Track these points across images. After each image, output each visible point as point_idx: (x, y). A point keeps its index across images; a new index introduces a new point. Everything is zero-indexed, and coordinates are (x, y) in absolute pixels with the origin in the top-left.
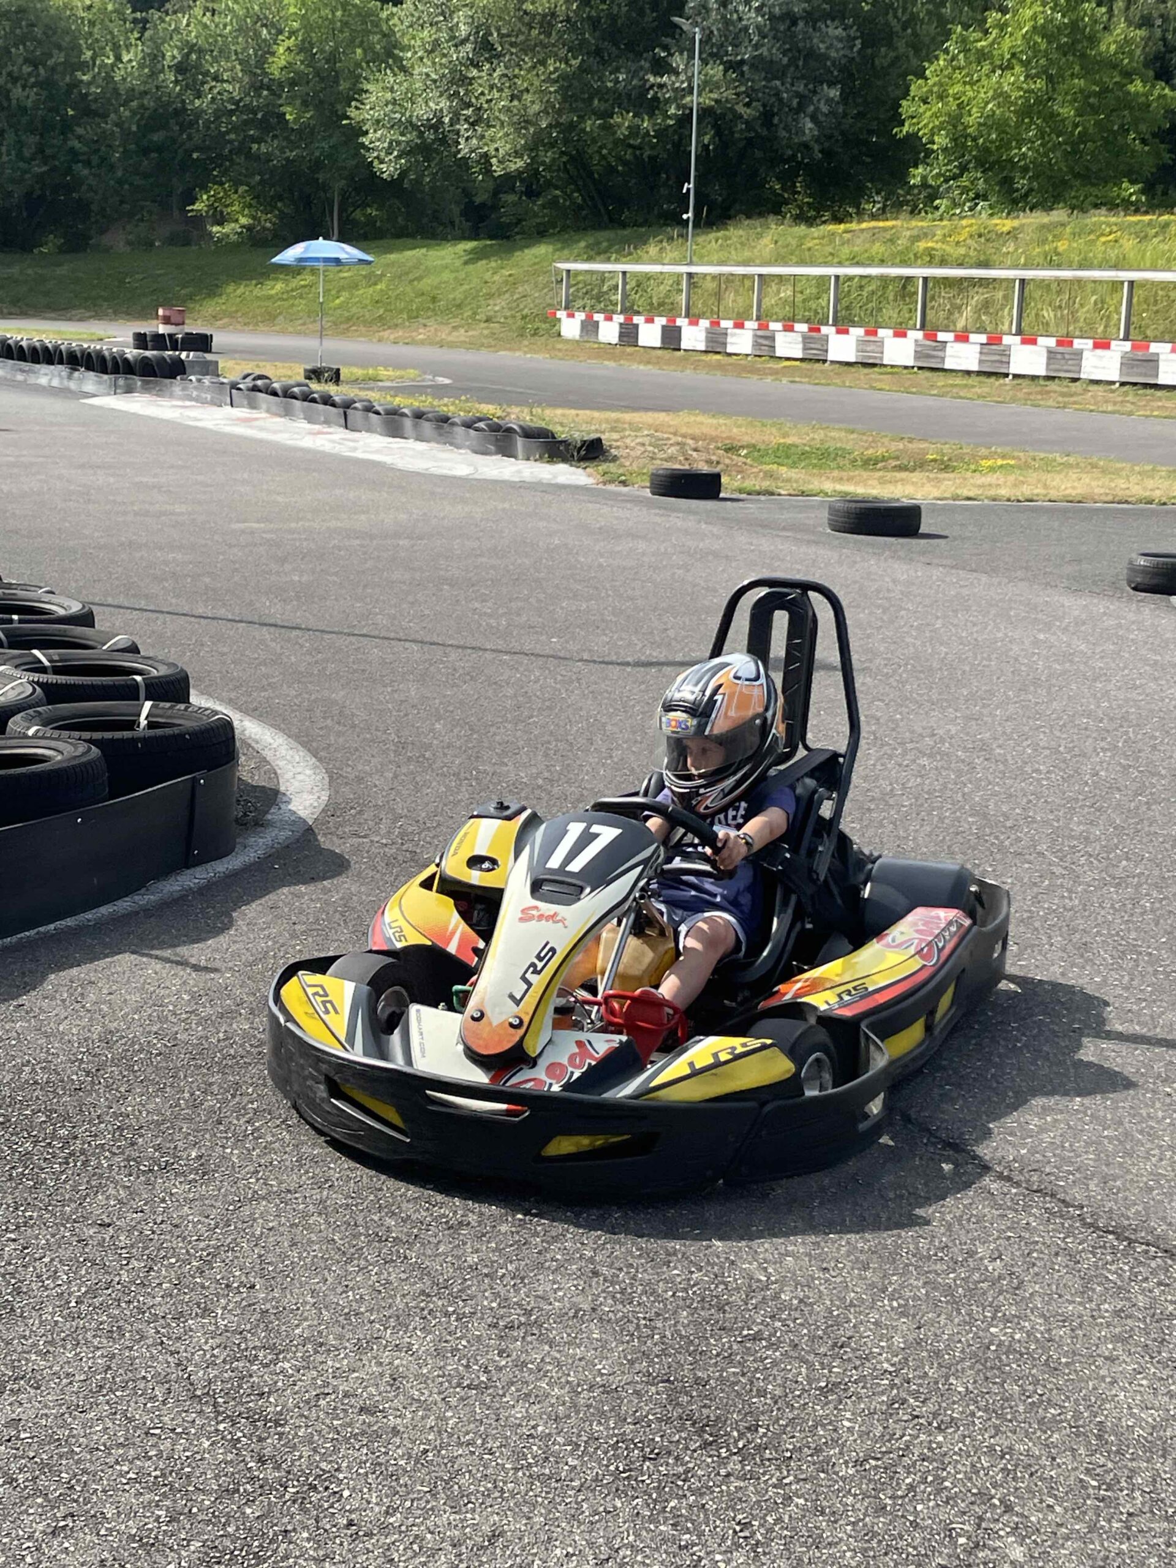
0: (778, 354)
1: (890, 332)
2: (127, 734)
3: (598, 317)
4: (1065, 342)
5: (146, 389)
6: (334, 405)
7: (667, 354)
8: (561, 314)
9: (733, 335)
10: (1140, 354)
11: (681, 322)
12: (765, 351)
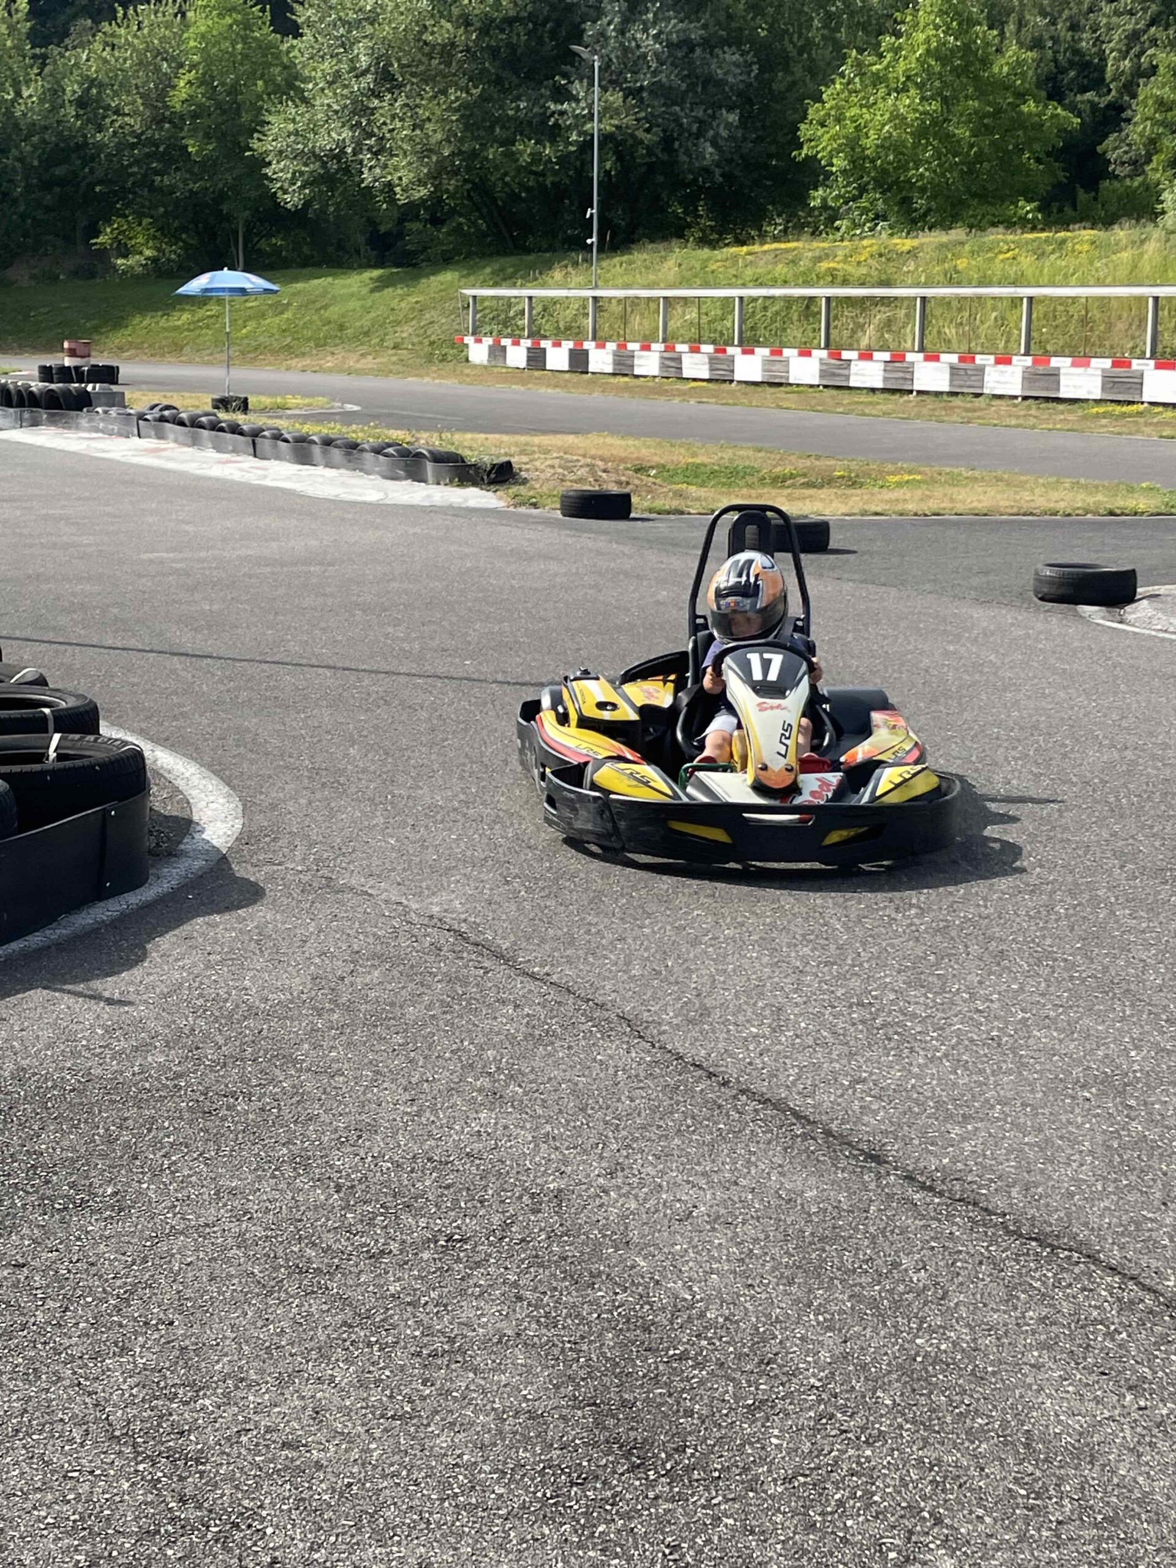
0: (684, 376)
1: (795, 352)
2: (36, 767)
3: (506, 342)
4: (967, 357)
5: (53, 421)
6: (242, 433)
7: (576, 377)
8: (469, 340)
9: (640, 357)
10: (1041, 369)
11: (589, 345)
12: (672, 372)
